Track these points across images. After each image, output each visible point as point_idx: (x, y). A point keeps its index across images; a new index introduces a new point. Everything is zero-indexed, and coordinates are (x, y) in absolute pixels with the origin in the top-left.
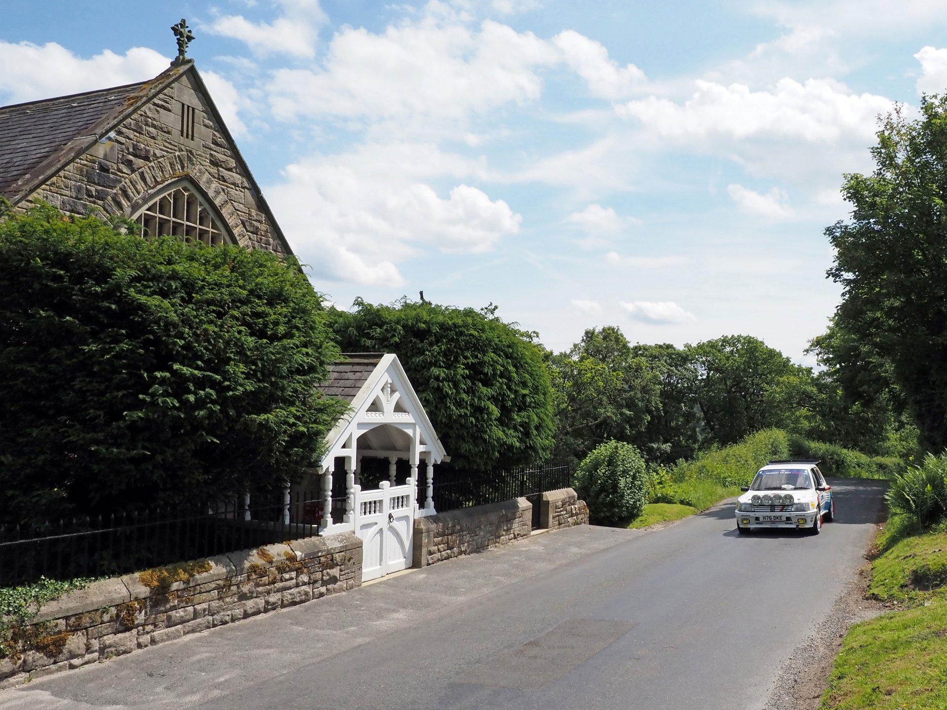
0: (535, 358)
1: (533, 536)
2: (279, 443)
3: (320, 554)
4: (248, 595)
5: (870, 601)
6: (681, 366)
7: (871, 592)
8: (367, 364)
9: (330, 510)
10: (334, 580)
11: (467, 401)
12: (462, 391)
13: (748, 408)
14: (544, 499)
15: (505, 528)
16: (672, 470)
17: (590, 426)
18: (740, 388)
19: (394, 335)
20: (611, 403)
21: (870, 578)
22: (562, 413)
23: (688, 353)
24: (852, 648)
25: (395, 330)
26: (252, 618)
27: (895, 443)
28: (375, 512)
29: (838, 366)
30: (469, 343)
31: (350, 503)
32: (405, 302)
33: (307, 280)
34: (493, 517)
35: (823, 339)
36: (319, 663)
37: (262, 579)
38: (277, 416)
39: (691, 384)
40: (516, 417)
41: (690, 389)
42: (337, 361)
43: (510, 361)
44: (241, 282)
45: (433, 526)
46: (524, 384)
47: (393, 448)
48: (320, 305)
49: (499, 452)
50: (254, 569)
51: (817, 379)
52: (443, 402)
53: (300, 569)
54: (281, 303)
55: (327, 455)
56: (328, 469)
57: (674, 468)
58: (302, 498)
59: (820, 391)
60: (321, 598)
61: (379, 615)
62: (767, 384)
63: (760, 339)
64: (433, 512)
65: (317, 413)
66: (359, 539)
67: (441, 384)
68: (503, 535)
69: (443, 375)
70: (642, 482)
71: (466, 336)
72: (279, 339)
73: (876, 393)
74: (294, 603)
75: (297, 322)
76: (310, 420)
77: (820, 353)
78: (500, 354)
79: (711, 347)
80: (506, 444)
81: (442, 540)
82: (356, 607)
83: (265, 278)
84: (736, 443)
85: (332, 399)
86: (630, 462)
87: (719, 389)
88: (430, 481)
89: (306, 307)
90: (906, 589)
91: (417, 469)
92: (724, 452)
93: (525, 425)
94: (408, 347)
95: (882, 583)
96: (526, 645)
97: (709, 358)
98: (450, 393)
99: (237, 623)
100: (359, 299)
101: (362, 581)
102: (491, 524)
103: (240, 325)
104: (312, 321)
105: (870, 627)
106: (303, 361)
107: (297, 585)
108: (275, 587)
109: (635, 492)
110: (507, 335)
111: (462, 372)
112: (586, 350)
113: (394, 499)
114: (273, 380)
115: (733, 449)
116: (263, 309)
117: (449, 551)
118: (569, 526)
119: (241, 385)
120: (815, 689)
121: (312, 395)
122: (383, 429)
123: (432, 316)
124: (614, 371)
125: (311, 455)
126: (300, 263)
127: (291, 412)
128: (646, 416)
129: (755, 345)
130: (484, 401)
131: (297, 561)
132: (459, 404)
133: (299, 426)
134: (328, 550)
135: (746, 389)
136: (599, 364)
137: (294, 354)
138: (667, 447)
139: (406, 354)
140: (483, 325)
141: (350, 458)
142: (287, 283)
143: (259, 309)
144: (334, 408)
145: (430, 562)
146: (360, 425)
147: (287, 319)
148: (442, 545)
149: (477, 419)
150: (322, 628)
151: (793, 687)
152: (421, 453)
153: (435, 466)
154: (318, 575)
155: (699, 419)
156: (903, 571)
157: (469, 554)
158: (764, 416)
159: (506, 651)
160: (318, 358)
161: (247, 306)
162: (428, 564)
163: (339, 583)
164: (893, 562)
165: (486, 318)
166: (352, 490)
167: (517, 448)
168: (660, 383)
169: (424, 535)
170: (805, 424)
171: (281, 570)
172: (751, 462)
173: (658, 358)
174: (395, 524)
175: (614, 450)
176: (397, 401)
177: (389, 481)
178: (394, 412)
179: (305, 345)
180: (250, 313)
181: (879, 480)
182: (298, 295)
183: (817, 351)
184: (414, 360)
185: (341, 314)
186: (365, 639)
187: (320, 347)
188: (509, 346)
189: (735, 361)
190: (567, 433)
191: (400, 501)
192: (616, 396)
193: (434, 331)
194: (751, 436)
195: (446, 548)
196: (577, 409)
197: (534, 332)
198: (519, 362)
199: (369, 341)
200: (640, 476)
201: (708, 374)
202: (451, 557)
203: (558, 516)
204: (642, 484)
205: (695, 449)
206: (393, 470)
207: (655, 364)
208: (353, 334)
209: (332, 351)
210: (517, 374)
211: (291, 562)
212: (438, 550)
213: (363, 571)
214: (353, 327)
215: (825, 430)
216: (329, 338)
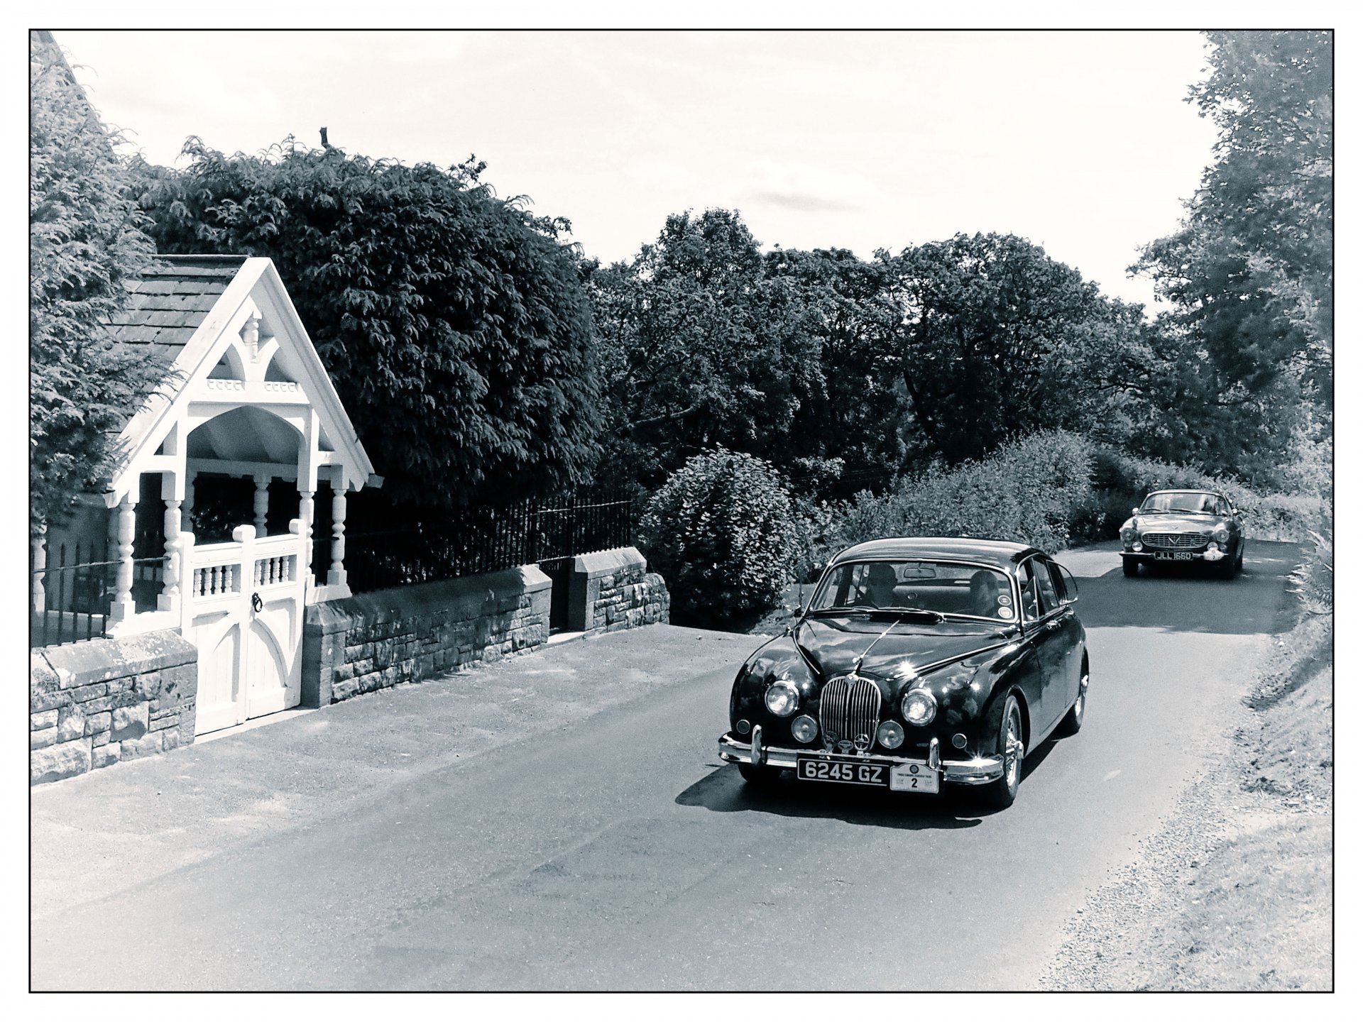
0: (562, 271)
1: (553, 645)
3: (108, 675)
5: (1255, 794)
6: (867, 296)
7: (1260, 774)
8: (211, 279)
9: (130, 584)
10: (137, 729)
11: (420, 360)
12: (409, 340)
13: (1006, 388)
14: (577, 570)
15: (495, 628)
17: (674, 420)
18: (991, 344)
19: (267, 219)
20: (718, 372)
21: (1257, 746)
22: (617, 391)
23: (884, 269)
24: (1218, 890)
25: (269, 208)
27: (1314, 467)
28: (223, 589)
29: (1199, 304)
30: (425, 237)
31: (173, 570)
32: (292, 150)
34: (471, 605)
35: (1168, 245)
36: (105, 900)
39: (889, 336)
40: (521, 395)
41: (884, 345)
42: (147, 271)
43: (511, 277)
45: (345, 621)
46: (541, 329)
47: (262, 457)
48: (110, 150)
49: (484, 469)
51: (1155, 329)
52: (368, 362)
53: (66, 705)
55: (125, 468)
56: (125, 498)
57: (849, 511)
58: (70, 557)
59: (1159, 354)
60: (110, 767)
61: (231, 808)
62: (1048, 336)
63: (1035, 243)
64: (345, 592)
65: (105, 381)
66: (191, 646)
67: (365, 324)
68: (490, 643)
69: (368, 304)
70: (781, 538)
71: (420, 223)
73: (1276, 361)
74: (53, 777)
76: (90, 393)
77: (1162, 274)
78: (489, 261)
79: (931, 257)
80: (500, 453)
81: (363, 652)
82: (185, 786)
85: (137, 351)
86: (757, 496)
87: (947, 345)
88: (340, 527)
89: (83, 154)
91: (312, 502)
92: (955, 479)
93: (542, 415)
94: (296, 244)
95: (1282, 757)
96: (537, 870)
97: (926, 281)
98: (384, 342)
100: (195, 142)
101: (196, 733)
102: (466, 619)
104: (96, 186)
105: (1258, 847)
106: (77, 269)
107: (61, 740)
109: (767, 559)
110: (506, 222)
111: (409, 299)
112: (669, 260)
113: (263, 563)
115: (975, 473)
117: (377, 675)
118: (628, 627)
121: (94, 342)
122: (241, 416)
123: (347, 179)
124: (727, 304)
125: (90, 468)
126: (70, 62)
128: (792, 401)
129: (1024, 254)
130: (455, 360)
131: (59, 689)
133: (67, 406)
134: (125, 666)
135: (1003, 348)
136: (696, 290)
137: (58, 254)
139: (292, 260)
140: (455, 200)
141: (172, 474)
142: (44, 103)
144: (139, 371)
145: (338, 695)
146: (194, 406)
147: (42, 180)
148: (363, 662)
149: (439, 398)
150: (111, 829)
151: (1094, 968)
152: (323, 468)
153: (350, 495)
154: (104, 720)
155: (903, 408)
157: (418, 681)
158: (1040, 404)
159: (494, 883)
160: (108, 265)
162: (334, 701)
163: (147, 736)
164: (1305, 715)
165: (461, 185)
166: (176, 544)
167: (522, 460)
168: (823, 332)
169: (325, 638)
170: (1127, 425)
172: (1011, 500)
173: (820, 278)
174: (265, 615)
175: (726, 470)
176: (274, 358)
177: (254, 524)
178: (267, 379)
179: (81, 237)
181: (1277, 544)
182: (67, 130)
183: (1154, 271)
184: (308, 271)
185: (155, 174)
186: (200, 852)
187: (113, 241)
188: (509, 247)
189: (981, 287)
190: (626, 433)
192: (729, 357)
193: (352, 212)
194: (1013, 446)
195: (371, 668)
196: (648, 383)
197: (561, 219)
198: (531, 281)
199: (215, 231)
200: (779, 525)
201: (925, 314)
202: (382, 687)
203: (606, 605)
204: (782, 542)
205: (894, 471)
206: (262, 503)
207: (813, 290)
208: (181, 214)
209: (137, 249)
210: (525, 305)
211: (47, 691)
212: (355, 671)
213: (198, 711)
214: (180, 200)
215: (1168, 437)
216: (132, 222)
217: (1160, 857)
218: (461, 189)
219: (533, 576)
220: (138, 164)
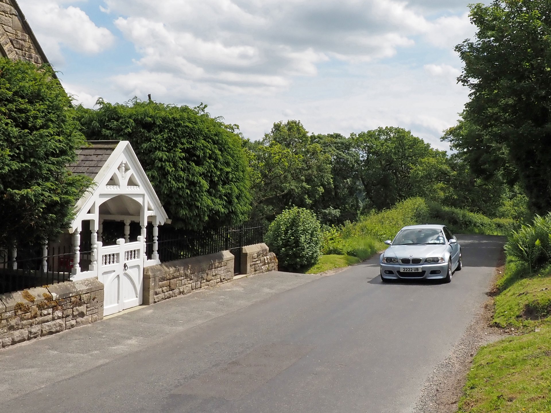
0: (235, 144)
1: (235, 280)
2: (38, 210)
3: (71, 295)
4: (15, 327)
5: (493, 328)
7: (494, 321)
8: (107, 149)
9: (79, 261)
10: (82, 315)
11: (184, 177)
12: (179, 169)
14: (243, 252)
15: (214, 274)
16: (341, 229)
17: (278, 197)
18: (393, 166)
19: (127, 127)
20: (294, 179)
21: (493, 310)
22: (256, 186)
23: (352, 140)
24: (481, 365)
25: (128, 123)
26: (18, 345)
27: (509, 208)
28: (113, 262)
29: (466, 150)
30: (185, 132)
31: (94, 256)
32: (136, 102)
33: (60, 84)
34: (204, 266)
35: (454, 129)
36: (69, 379)
37: (26, 314)
40: (221, 189)
42: (84, 147)
43: (216, 146)
44: (8, 85)
45: (158, 273)
46: (228, 164)
47: (128, 214)
48: (69, 102)
49: (209, 216)
50: (19, 306)
52: (165, 178)
53: (55, 306)
54: (39, 102)
55: (76, 218)
56: (76, 230)
57: (342, 228)
58: (56, 251)
59: (453, 169)
60: (72, 329)
61: (117, 343)
62: (412, 163)
63: (407, 130)
64: (158, 262)
65: (68, 187)
66: (101, 283)
67: (164, 164)
68: (212, 280)
69: (165, 157)
70: (318, 238)
71: (183, 127)
72: (37, 130)
74: (51, 333)
75: (53, 117)
76: (62, 192)
77: (453, 140)
78: (209, 141)
79: (370, 136)
80: (214, 210)
81: (165, 284)
82: (100, 335)
83: (27, 82)
84: (390, 209)
85: (80, 176)
86: (309, 224)
87: (377, 167)
88: (156, 238)
89: (59, 105)
90: (520, 319)
91: (145, 229)
92: (380, 215)
93: (229, 196)
94: (138, 136)
95: (502, 314)
96: (229, 364)
97: (368, 145)
98: (171, 171)
99: (7, 348)
100: (101, 100)
101: (104, 315)
102: (203, 271)
103: (7, 119)
104: (64, 116)
105: (495, 348)
106: (56, 146)
107: (53, 319)
108: (36, 321)
109: (313, 246)
110: (214, 126)
111: (180, 155)
112: (275, 139)
113: (128, 252)
114: (33, 161)
115: (387, 213)
116: (26, 106)
117: (170, 292)
118: (263, 272)
119: (8, 165)
120: (452, 397)
121: (63, 173)
122: (119, 199)
123: (156, 112)
124: (296, 154)
125: (63, 219)
126: (54, 70)
127: (47, 186)
128: (321, 189)
129: (403, 134)
130: (197, 177)
131: (53, 300)
132: (178, 179)
134: (77, 291)
135: (396, 168)
136: (284, 149)
137: (49, 141)
138: (336, 212)
139: (137, 142)
140: (195, 118)
141: (93, 221)
143: (22, 106)
144: (81, 183)
145: (156, 300)
146: (101, 195)
147: (44, 114)
148: (165, 288)
149: (191, 190)
150: (73, 352)
151: (436, 395)
152: (149, 217)
153: (159, 227)
154: (70, 311)
155: (361, 191)
156: (518, 305)
159: (214, 369)
160: (68, 144)
161: (13, 104)
162: (155, 302)
163: (85, 317)
164: (510, 298)
165: (198, 114)
166: (95, 246)
167: (222, 213)
169: (151, 279)
170: (441, 194)
171: (41, 307)
173: (330, 145)
174: (129, 271)
175: (297, 214)
176: (130, 177)
177: (125, 238)
178: (128, 185)
179: (58, 134)
180: (15, 110)
182: (53, 96)
183: (450, 139)
184: (142, 146)
185: (87, 111)
186: (105, 360)
187: (70, 136)
188: (216, 135)
189: (388, 146)
190: (261, 202)
192: (298, 173)
193: (158, 123)
194: (401, 203)
195: (168, 290)
196: (268, 183)
197: (235, 125)
198: (224, 147)
199: (108, 131)
200: (317, 234)
201: (368, 156)
202: (172, 297)
203: (254, 264)
204: (318, 240)
205: (358, 213)
206: (127, 230)
207: (327, 149)
208: (96, 126)
209: (79, 138)
210: (222, 156)
211: (48, 301)
212: (162, 291)
213: (104, 307)
214: (96, 121)
215: (457, 199)
216: (77, 129)
217: (459, 353)
220: (80, 108)
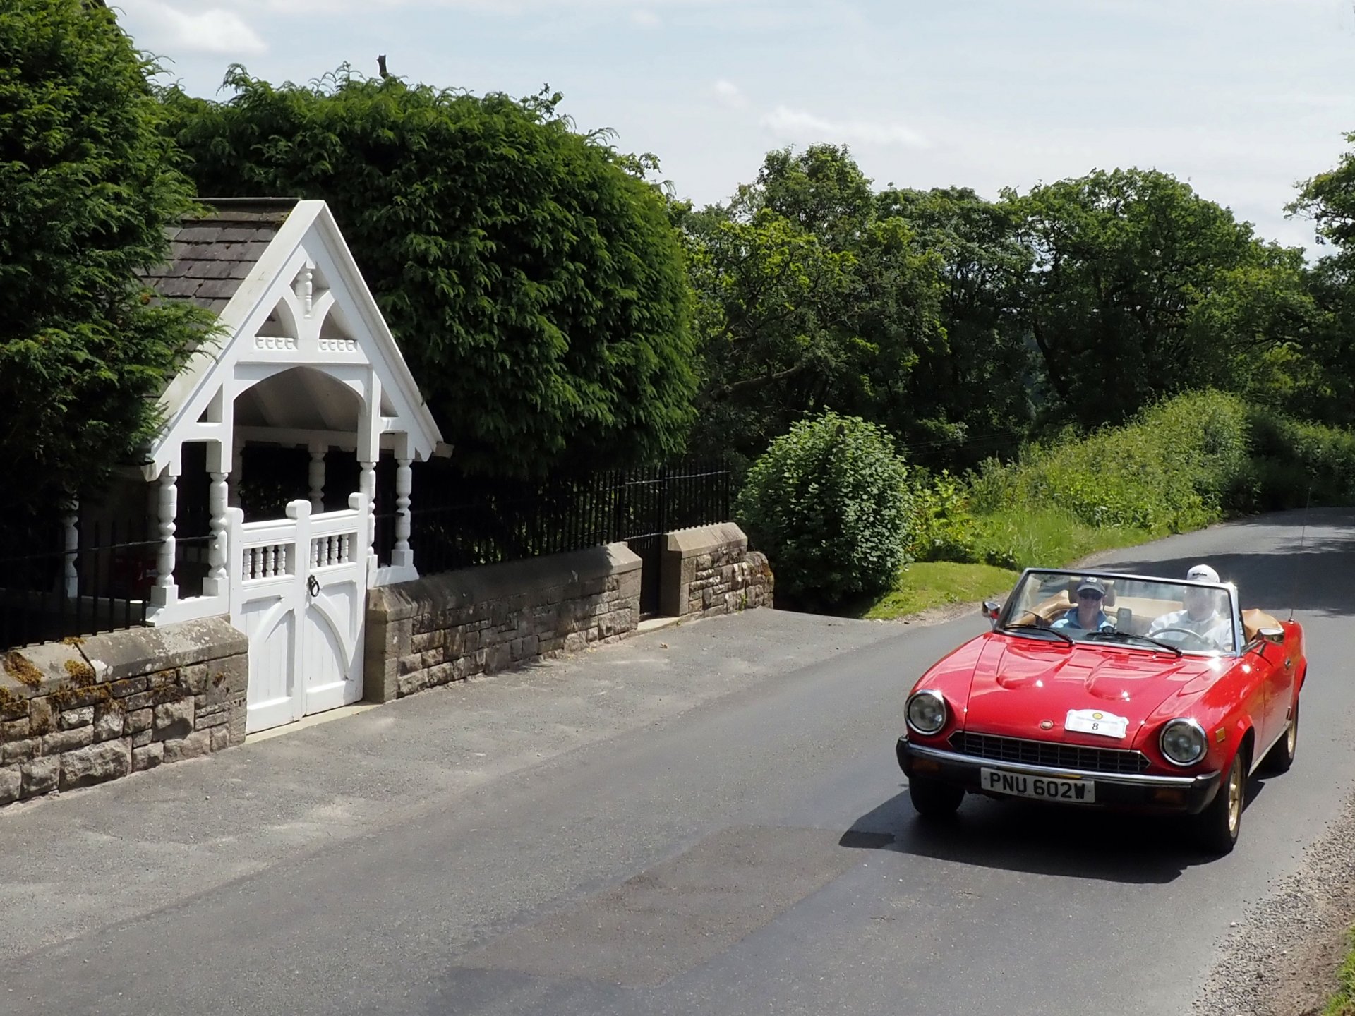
0: (652, 214)
1: (643, 632)
2: (55, 409)
3: (149, 668)
6: (991, 240)
8: (258, 225)
9: (172, 566)
10: (181, 727)
11: (492, 315)
12: (479, 291)
13: (1148, 344)
14: (670, 549)
15: (579, 614)
17: (777, 381)
18: (1132, 293)
19: (320, 157)
20: (825, 327)
22: (712, 349)
23: (1010, 210)
25: (322, 145)
28: (276, 571)
30: (498, 176)
31: (219, 551)
32: (347, 79)
34: (552, 588)
35: (1331, 180)
36: (148, 917)
37: (15, 723)
38: (47, 344)
39: (1016, 284)
40: (606, 353)
41: (1012, 294)
42: (187, 217)
43: (593, 221)
45: (411, 607)
46: (627, 277)
47: (319, 423)
48: (143, 79)
49: (567, 436)
51: (1316, 276)
52: (435, 316)
53: (102, 701)
54: (55, 77)
55: (166, 436)
56: (166, 470)
57: (973, 481)
58: (105, 536)
59: (1321, 303)
60: (152, 769)
61: (289, 813)
62: (1195, 285)
63: (1181, 180)
64: (411, 574)
65: (142, 339)
66: (240, 635)
67: (432, 274)
68: (573, 631)
69: (434, 250)
70: (898, 512)
71: (491, 160)
72: (52, 162)
74: (89, 781)
75: (94, 121)
76: (125, 353)
77: (1324, 214)
78: (570, 204)
79: (1063, 196)
80: (583, 418)
81: (431, 640)
82: (235, 790)
83: (18, 15)
84: (1122, 424)
85: (176, 306)
86: (871, 465)
87: (1082, 296)
88: (406, 501)
89: (115, 85)
91: (373, 473)
92: (1091, 444)
93: (629, 374)
94: (353, 184)
96: (628, 882)
97: (1058, 224)
98: (452, 294)
100: (238, 71)
101: (248, 731)
102: (546, 604)
104: (129, 120)
106: (108, 214)
107: (97, 739)
108: (45, 742)
109: (883, 535)
110: (588, 158)
111: (480, 246)
112: (770, 201)
113: (320, 541)
114: (39, 258)
115: (1114, 439)
116: (14, 90)
117: (446, 666)
118: (727, 611)
120: (1304, 996)
121: (129, 296)
122: (294, 378)
123: (410, 110)
124: (835, 250)
125: (127, 437)
127: (79, 334)
128: (909, 356)
129: (1169, 192)
130: (533, 314)
131: (95, 683)
132: (474, 321)
133: (99, 368)
134: (167, 657)
135: (1145, 298)
136: (801, 236)
137: (87, 197)
138: (957, 431)
139: (349, 202)
140: (531, 134)
141: (218, 444)
142: (70, 28)
144: (179, 327)
145: (405, 689)
146: (242, 368)
147: (68, 115)
148: (433, 652)
149: (515, 357)
150: (154, 839)
151: (1254, 990)
152: (384, 436)
153: (416, 466)
154: (145, 717)
155: (1032, 367)
157: (493, 673)
158: (1186, 361)
159: (581, 897)
160: (143, 209)
162: (400, 695)
163: (192, 735)
165: (539, 118)
166: (223, 521)
167: (607, 426)
168: (942, 278)
169: (389, 626)
170: (1285, 383)
171: (60, 702)
172: (1154, 468)
173: (939, 220)
174: (322, 599)
175: (835, 436)
176: (329, 314)
177: (310, 499)
178: (322, 337)
179: (113, 176)
182: (95, 58)
183: (1315, 210)
184: (367, 215)
185: (194, 106)
186: (254, 863)
187: (148, 182)
188: (592, 186)
189: (1121, 229)
190: (722, 396)
191: (333, 547)
192: (838, 309)
193: (415, 148)
194: (1157, 407)
195: (441, 658)
196: (747, 340)
197: (648, 156)
198: (616, 224)
199: (261, 170)
200: (895, 497)
201: (1057, 260)
202: (453, 680)
203: (702, 587)
204: (899, 516)
205: (1022, 436)
206: (318, 474)
207: (931, 234)
208: (224, 152)
209: (176, 191)
210: (611, 252)
211: (82, 686)
212: (424, 662)
213: (249, 707)
214: (223, 136)
215: (1331, 397)
216: (170, 162)
217: (1329, 866)
218: (537, 122)
219: (621, 555)
220: (175, 96)
